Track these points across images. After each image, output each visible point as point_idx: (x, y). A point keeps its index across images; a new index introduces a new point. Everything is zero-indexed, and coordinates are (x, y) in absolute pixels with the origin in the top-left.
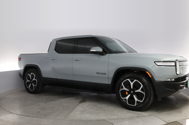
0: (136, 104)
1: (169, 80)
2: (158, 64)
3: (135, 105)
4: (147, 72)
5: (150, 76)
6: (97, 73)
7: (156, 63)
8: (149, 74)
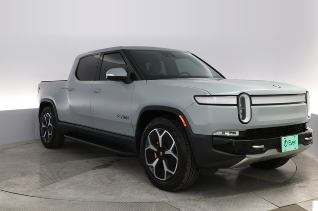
0: (166, 177)
1: (220, 133)
2: (201, 100)
3: (165, 179)
4: (180, 116)
5: (185, 125)
6: (119, 116)
7: (196, 98)
8: (183, 121)
